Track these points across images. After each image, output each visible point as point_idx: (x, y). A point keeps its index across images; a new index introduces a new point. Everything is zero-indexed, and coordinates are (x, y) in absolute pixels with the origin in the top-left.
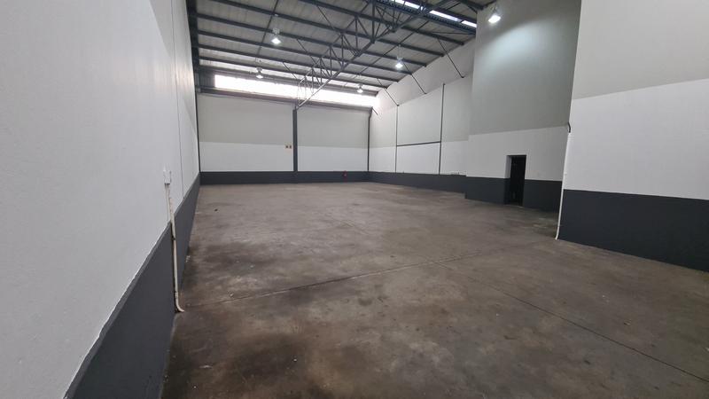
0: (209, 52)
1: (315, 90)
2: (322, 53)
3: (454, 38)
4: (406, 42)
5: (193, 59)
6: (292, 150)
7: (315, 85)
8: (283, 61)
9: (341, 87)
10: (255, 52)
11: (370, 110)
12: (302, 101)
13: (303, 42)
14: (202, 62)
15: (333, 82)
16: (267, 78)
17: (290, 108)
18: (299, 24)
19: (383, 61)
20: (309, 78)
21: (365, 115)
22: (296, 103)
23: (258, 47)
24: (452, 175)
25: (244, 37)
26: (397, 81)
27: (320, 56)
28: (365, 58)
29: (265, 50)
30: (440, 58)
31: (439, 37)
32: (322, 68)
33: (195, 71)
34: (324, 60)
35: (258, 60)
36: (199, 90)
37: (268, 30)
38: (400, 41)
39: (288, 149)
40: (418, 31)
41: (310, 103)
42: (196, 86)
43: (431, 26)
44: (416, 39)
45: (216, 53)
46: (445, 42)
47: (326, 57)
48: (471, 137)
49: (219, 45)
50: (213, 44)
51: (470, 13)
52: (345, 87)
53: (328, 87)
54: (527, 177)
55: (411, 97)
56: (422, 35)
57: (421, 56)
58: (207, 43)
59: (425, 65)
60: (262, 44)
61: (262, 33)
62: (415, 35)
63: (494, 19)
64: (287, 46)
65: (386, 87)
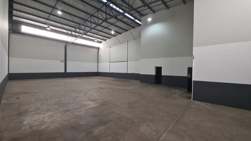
0: (18, 13)
1: (76, 38)
2: (81, 23)
3: (132, 25)
4: (115, 24)
5: (9, 16)
6: (64, 63)
7: (76, 37)
8: (61, 24)
9: (87, 38)
10: (47, 17)
11: (98, 49)
12: (69, 42)
13: (72, 17)
14: (14, 18)
15: (84, 36)
16: (52, 30)
17: (64, 45)
18: (71, 8)
19: (106, 30)
20: (74, 33)
21: (97, 50)
22: (67, 43)
23: (49, 15)
24: (132, 73)
25: (41, 9)
26: (110, 38)
27: (79, 24)
28: (99, 28)
29: (52, 17)
30: (126, 32)
31: (127, 24)
32: (80, 29)
33: (9, 22)
34: (82, 26)
35: (48, 21)
36: (11, 31)
37: (54, 8)
38: (113, 23)
39: (62, 63)
40: (120, 20)
41: (73, 44)
42: (9, 30)
43: (125, 20)
44: (119, 24)
45: (23, 14)
46: (129, 26)
47: (82, 25)
48: (141, 60)
49: (26, 11)
50: (22, 10)
51: (139, 17)
52: (88, 39)
53: (82, 38)
54: (163, 74)
55: (115, 45)
56: (122, 22)
57: (120, 30)
58: (18, 8)
59: (121, 34)
60: (50, 14)
61: (51, 9)
62: (119, 22)
63: (150, 20)
64: (64, 17)
65: (105, 40)
